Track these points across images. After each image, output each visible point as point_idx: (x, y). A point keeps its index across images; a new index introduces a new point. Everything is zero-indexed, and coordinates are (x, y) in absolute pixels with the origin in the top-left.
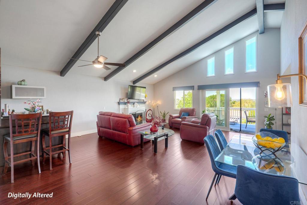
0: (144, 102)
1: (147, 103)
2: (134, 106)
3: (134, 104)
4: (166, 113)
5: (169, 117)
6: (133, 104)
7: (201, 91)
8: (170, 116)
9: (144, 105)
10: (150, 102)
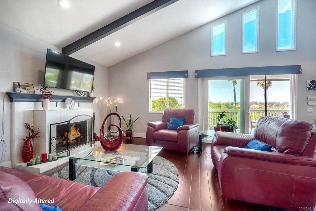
0: (89, 99)
1: (96, 100)
2: (65, 107)
3: (64, 101)
4: (134, 119)
5: (148, 128)
6: (61, 100)
7: (199, 80)
8: (150, 125)
9: (89, 104)
10: (101, 98)
